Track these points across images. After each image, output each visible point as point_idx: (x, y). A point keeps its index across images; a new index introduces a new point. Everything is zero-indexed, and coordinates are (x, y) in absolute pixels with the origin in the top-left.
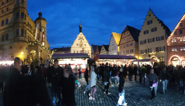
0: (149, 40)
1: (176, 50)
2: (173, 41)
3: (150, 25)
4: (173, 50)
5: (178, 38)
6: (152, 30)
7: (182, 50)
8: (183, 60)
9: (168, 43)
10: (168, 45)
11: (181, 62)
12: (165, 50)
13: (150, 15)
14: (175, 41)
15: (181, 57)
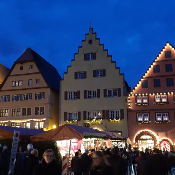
0: (88, 93)
1: (147, 119)
2: (139, 101)
3: (90, 62)
4: (140, 119)
5: (150, 94)
6: (96, 74)
7: (159, 119)
8: (164, 140)
9: (130, 102)
10: (129, 107)
11: (160, 144)
12: (122, 118)
13: (90, 42)
14: (145, 101)
15: (159, 134)
